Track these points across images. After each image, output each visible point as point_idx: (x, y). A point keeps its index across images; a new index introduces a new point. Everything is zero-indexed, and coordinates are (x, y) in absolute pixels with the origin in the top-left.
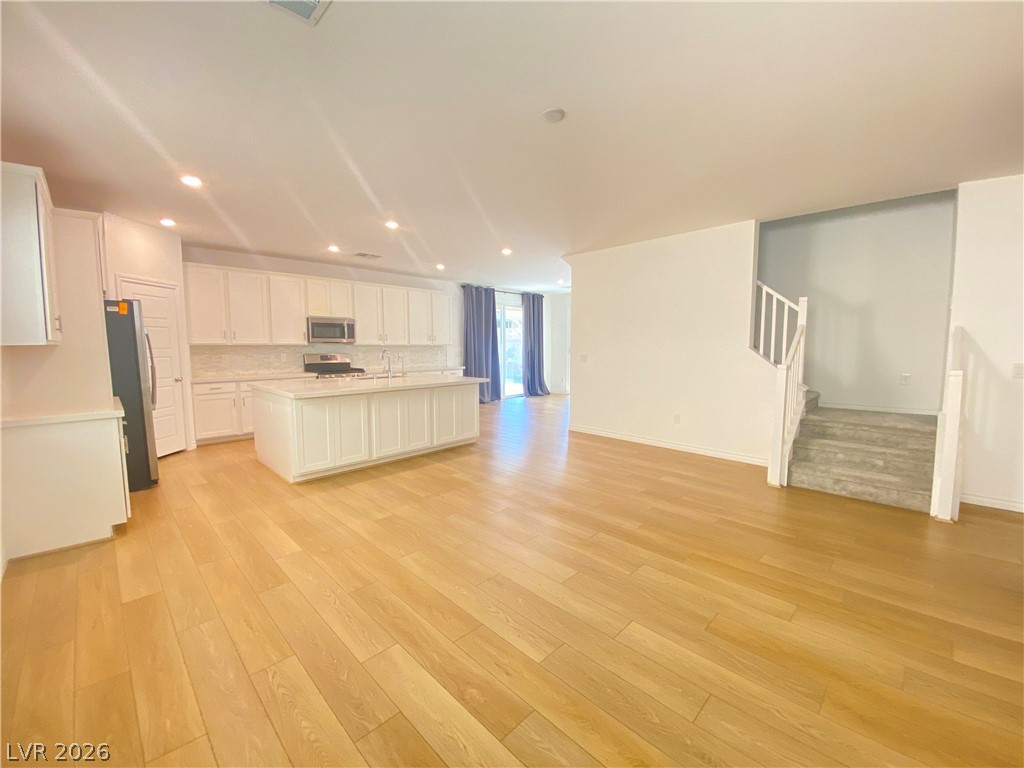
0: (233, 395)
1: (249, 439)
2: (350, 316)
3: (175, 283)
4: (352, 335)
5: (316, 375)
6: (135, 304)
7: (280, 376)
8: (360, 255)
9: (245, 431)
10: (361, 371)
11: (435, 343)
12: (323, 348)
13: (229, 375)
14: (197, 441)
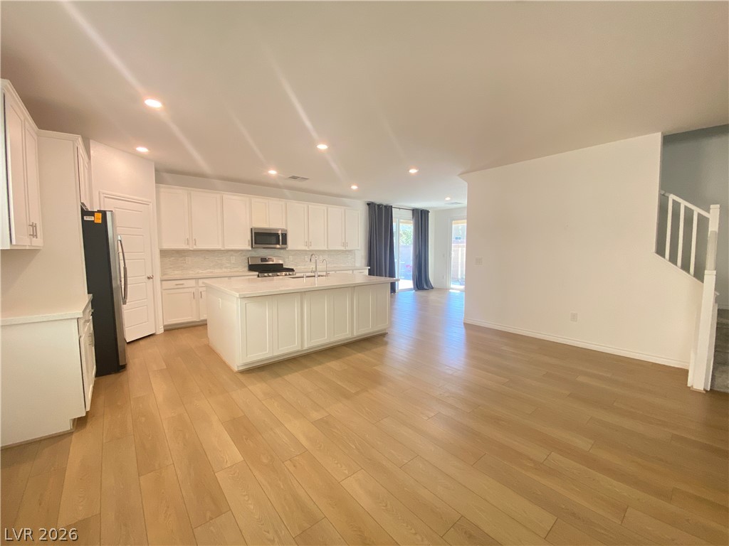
0: (193, 290)
1: (203, 325)
2: (284, 227)
3: (150, 200)
4: (285, 242)
5: (257, 273)
6: (109, 215)
7: (230, 274)
8: (294, 178)
9: (202, 318)
10: (292, 270)
11: (347, 248)
12: (263, 252)
13: (191, 273)
14: (164, 326)
